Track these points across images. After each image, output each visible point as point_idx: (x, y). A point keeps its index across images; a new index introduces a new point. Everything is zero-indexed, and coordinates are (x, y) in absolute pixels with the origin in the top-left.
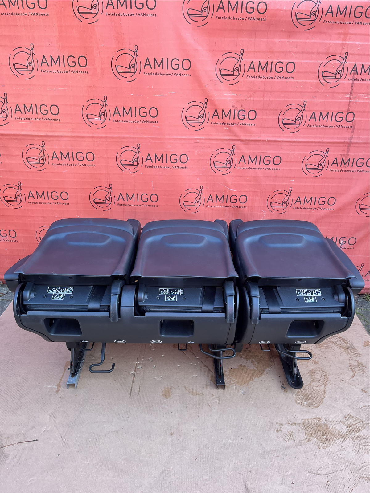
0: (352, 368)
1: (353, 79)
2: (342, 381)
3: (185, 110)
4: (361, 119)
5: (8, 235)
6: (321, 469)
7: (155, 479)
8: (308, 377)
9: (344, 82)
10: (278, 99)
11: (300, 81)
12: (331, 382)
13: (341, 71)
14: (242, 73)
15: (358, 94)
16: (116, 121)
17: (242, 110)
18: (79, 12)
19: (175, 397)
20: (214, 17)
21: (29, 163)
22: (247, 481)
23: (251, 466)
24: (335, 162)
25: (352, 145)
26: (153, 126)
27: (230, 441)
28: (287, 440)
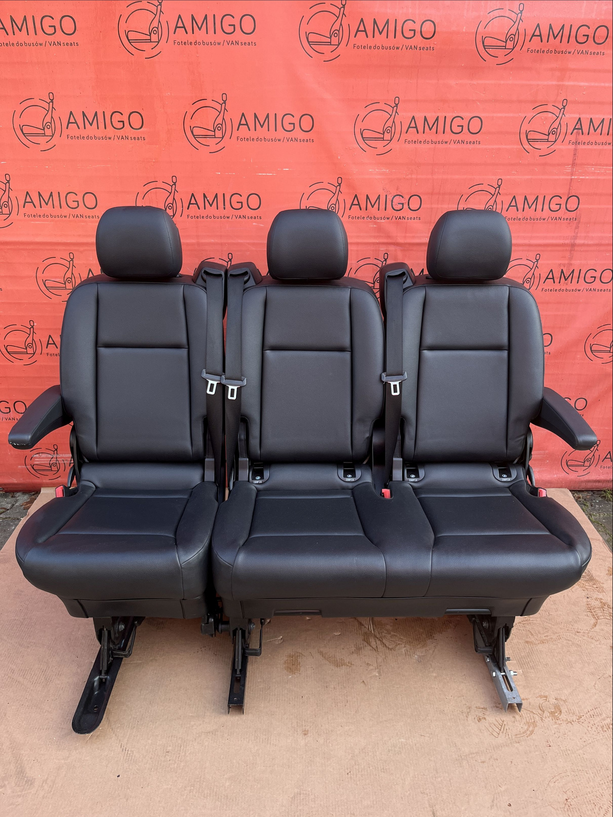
0: (593, 611)
1: (577, 143)
2: (577, 634)
3: (305, 196)
4: (590, 207)
5: (12, 409)
6: (554, 780)
7: (284, 808)
8: (522, 629)
9: (561, 147)
10: (457, 177)
11: (492, 147)
12: (560, 636)
13: (557, 129)
14: (397, 136)
15: (585, 166)
16: (192, 217)
17: (398, 195)
18: (129, 40)
19: (306, 671)
20: (351, 45)
21: (48, 289)
22: (435, 806)
23: (439, 779)
24: (550, 276)
25: (576, 248)
26: (254, 224)
27: (402, 740)
28: (495, 734)
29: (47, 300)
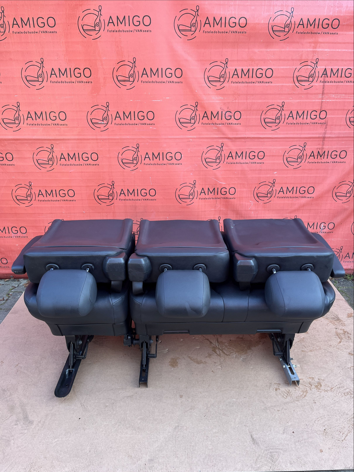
0: (339, 335)
1: (324, 82)
2: (330, 347)
3: (178, 113)
4: (332, 116)
5: (19, 231)
6: (318, 420)
7: (170, 434)
8: (300, 344)
9: (316, 84)
10: (260, 101)
11: (278, 85)
12: (320, 348)
13: (313, 75)
14: (227, 79)
15: (330, 94)
16: (117, 125)
17: (228, 111)
18: (84, 30)
19: (181, 366)
20: (202, 31)
21: (39, 165)
22: (252, 432)
23: (255, 419)
24: (312, 155)
25: (326, 139)
26: (151, 128)
27: (234, 400)
28: (285, 397)
29: (38, 170)
